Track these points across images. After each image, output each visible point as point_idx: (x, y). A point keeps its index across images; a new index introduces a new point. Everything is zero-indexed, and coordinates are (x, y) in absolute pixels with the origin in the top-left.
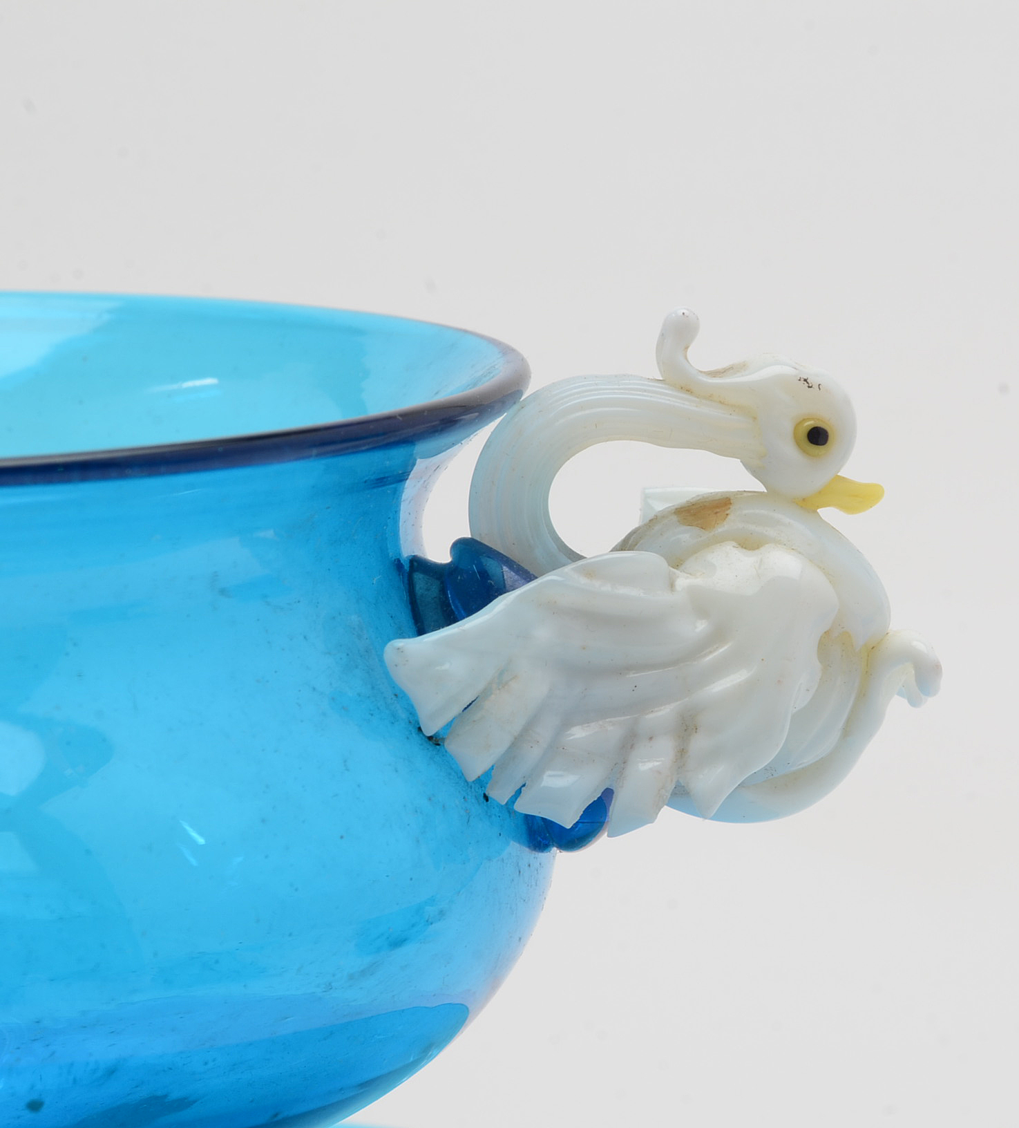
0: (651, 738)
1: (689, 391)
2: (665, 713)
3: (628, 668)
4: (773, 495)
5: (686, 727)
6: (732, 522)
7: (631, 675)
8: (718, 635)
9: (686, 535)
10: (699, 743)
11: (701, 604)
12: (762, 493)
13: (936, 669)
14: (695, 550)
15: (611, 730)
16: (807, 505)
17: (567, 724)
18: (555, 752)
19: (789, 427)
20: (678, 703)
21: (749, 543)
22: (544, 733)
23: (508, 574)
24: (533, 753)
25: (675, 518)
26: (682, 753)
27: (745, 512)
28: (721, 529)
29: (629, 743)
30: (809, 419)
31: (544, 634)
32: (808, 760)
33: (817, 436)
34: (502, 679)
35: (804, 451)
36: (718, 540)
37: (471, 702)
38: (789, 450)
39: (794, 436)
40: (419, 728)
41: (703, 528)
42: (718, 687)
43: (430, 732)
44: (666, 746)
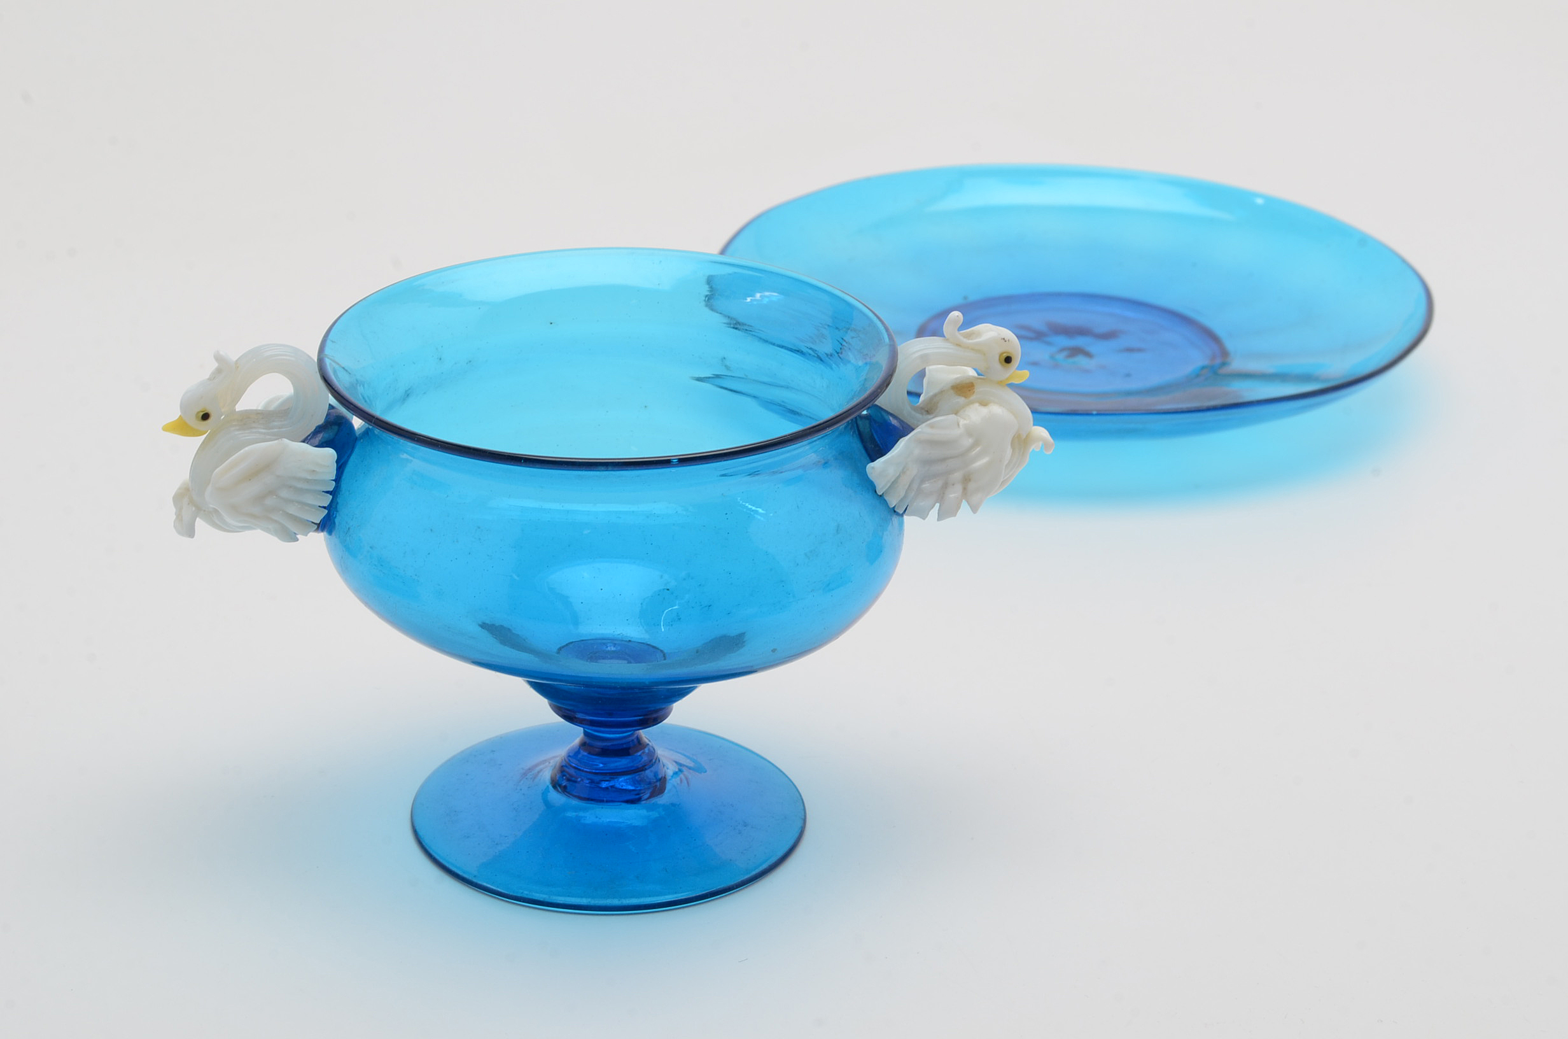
0: (953, 485)
5: (966, 480)
6: (974, 393)
8: (976, 444)
9: (959, 400)
10: (971, 486)
11: (969, 432)
14: (963, 407)
15: (939, 482)
17: (922, 481)
18: (919, 492)
19: (998, 357)
20: (962, 471)
21: (984, 404)
22: (915, 486)
24: (912, 494)
25: (952, 392)
26: (965, 489)
27: (978, 388)
28: (972, 398)
29: (946, 486)
30: (1005, 353)
33: (1009, 360)
34: (903, 472)
35: (1003, 366)
36: (972, 403)
37: (894, 481)
38: (997, 366)
39: (999, 360)
40: (876, 492)
41: (965, 397)
42: (978, 464)
43: (879, 494)
44: (959, 488)
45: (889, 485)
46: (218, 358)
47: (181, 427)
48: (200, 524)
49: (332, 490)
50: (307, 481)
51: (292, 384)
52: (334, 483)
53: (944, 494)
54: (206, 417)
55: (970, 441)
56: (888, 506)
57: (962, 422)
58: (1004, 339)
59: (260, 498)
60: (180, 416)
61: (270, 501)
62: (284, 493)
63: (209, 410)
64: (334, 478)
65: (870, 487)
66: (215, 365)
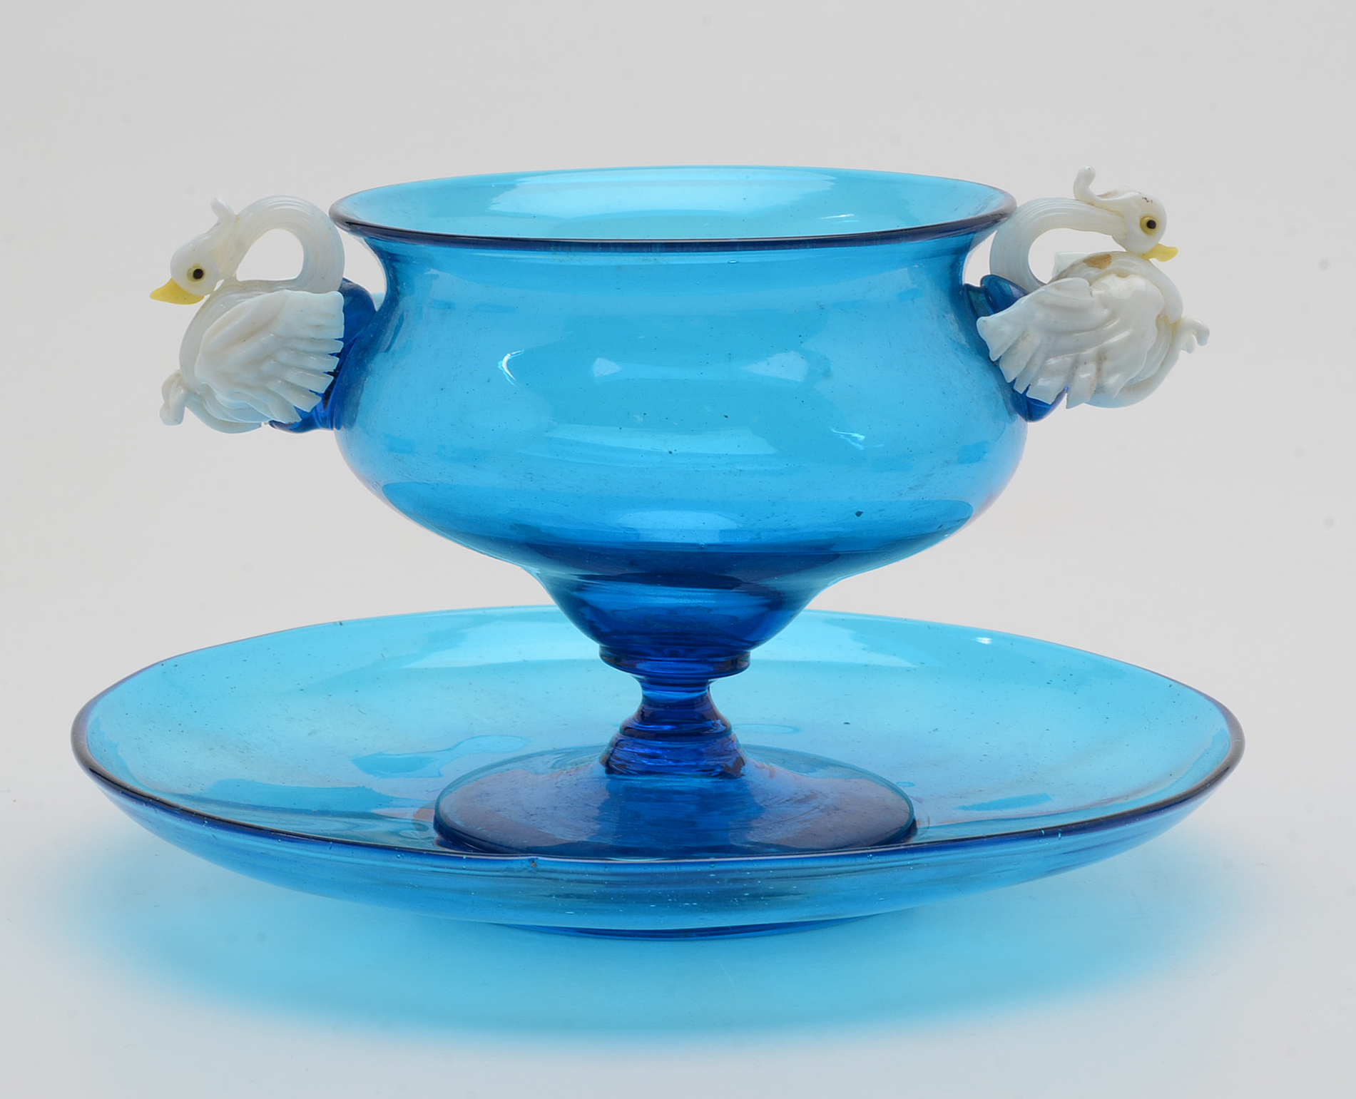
0: (1085, 363)
1: (1092, 205)
2: (1091, 352)
3: (1074, 332)
4: (1130, 252)
5: (1101, 358)
6: (1113, 265)
7: (1076, 335)
8: (1113, 316)
9: (1093, 272)
10: (1107, 365)
11: (1105, 302)
12: (1124, 252)
13: (1207, 332)
14: (1097, 278)
15: (1068, 359)
16: (1145, 257)
17: (1047, 357)
18: (1043, 370)
19: (1138, 221)
20: (1096, 347)
21: (1122, 275)
22: (1038, 361)
23: (1014, 291)
24: (1035, 370)
25: (1085, 264)
26: (1099, 370)
27: (1119, 260)
28: (1108, 268)
29: (1075, 365)
30: (1145, 217)
31: (1040, 315)
32: (1148, 376)
33: (1151, 225)
34: (1023, 336)
35: (1145, 231)
36: (1109, 273)
37: (1012, 346)
38: (1138, 231)
39: (1141, 224)
40: (989, 358)
41: (1100, 268)
42: (1115, 339)
43: (993, 360)
44: (1092, 366)
45: (1005, 349)
46: (217, 208)
47: (173, 293)
48: (188, 413)
49: (339, 351)
50: (312, 340)
51: (302, 243)
52: (342, 343)
53: (1073, 374)
54: (198, 274)
55: (1106, 312)
56: (1005, 381)
57: (1095, 292)
58: (1146, 199)
59: (254, 362)
60: (171, 279)
61: (267, 367)
62: (284, 357)
63: (203, 267)
64: (342, 337)
65: (981, 348)
66: (214, 219)
